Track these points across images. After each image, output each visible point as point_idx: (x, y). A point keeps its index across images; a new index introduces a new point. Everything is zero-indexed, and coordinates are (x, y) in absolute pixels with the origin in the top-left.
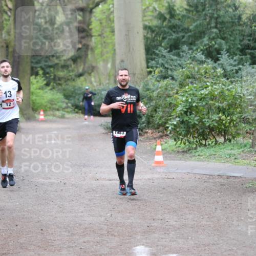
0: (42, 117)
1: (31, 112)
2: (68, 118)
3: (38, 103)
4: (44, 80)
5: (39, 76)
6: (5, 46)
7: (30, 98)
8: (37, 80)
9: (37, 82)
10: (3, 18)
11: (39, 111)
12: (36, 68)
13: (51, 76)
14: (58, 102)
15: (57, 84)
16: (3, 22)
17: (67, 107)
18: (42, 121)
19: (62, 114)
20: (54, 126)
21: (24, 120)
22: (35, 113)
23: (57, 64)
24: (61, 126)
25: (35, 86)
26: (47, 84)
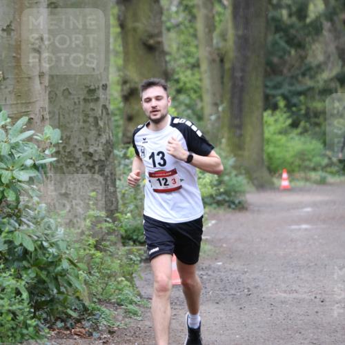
0: (285, 183)
1: (265, 174)
2: (331, 184)
3: (279, 159)
4: (288, 117)
5: (279, 110)
6: (218, 59)
7: (262, 150)
8: (276, 117)
9: (276, 121)
10: (214, 12)
11: (281, 172)
12: (274, 96)
13: (301, 110)
14: (313, 156)
15: (311, 125)
16: (213, 17)
17: (331, 164)
18: (286, 190)
19: (321, 177)
20: (307, 198)
21: (253, 189)
22: (272, 176)
23: (311, 89)
24: (318, 198)
25: (272, 129)
26: (294, 125)
